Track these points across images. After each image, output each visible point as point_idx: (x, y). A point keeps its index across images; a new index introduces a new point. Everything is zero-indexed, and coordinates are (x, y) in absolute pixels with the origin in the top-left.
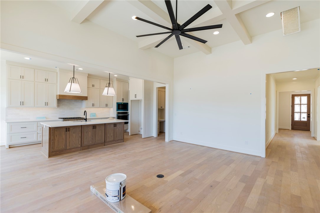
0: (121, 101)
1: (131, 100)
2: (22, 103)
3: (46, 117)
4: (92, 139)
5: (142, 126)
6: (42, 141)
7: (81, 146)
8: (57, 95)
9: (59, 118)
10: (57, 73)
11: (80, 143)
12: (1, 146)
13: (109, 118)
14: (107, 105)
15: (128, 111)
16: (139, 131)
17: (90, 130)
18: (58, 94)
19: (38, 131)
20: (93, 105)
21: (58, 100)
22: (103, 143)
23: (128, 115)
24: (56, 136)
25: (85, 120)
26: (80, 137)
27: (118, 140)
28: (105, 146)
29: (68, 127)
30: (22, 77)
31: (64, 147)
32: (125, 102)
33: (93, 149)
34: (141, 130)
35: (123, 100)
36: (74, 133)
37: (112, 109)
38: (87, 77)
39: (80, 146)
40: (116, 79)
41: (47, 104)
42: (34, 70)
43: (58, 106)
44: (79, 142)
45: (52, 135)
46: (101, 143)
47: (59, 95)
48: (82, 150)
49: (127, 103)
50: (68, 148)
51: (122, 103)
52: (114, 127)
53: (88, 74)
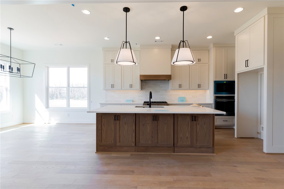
1: (238, 74)
4: (153, 137)
5: (265, 124)
7: (135, 145)
11: (134, 140)
13: (192, 104)
14: (199, 86)
15: (235, 93)
16: (258, 133)
20: (180, 86)
22: (171, 147)
25: (148, 106)
26: (134, 131)
27: (200, 148)
28: (174, 152)
29: (117, 115)
30: (112, 61)
31: (113, 142)
33: (154, 153)
34: (261, 131)
35: (226, 76)
38: (170, 50)
39: (133, 145)
40: (214, 44)
41: (131, 86)
44: (132, 139)
46: (168, 147)
47: (141, 76)
48: (138, 152)
49: (234, 82)
50: (118, 144)
51: (225, 82)
52: (192, 121)
53: (172, 45)
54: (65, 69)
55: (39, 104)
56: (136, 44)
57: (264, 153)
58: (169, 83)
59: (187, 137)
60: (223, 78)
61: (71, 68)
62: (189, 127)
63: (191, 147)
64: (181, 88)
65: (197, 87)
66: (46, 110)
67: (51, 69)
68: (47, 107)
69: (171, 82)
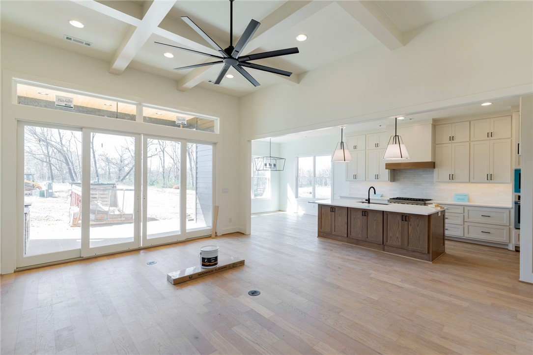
2: (355, 177)
4: (363, 232)
11: (346, 232)
14: (490, 177)
20: (452, 177)
29: (333, 207)
30: (355, 147)
31: (329, 230)
33: (364, 247)
38: (431, 125)
39: (346, 236)
41: (377, 177)
42: (366, 136)
46: (377, 244)
48: (348, 243)
50: (333, 233)
52: (402, 220)
53: (433, 119)
54: (312, 158)
55: (290, 193)
58: (433, 172)
59: (397, 237)
61: (316, 157)
62: (400, 227)
63: (401, 248)
64: (453, 181)
65: (486, 179)
66: (295, 199)
67: (300, 159)
68: (297, 196)
69: (436, 170)
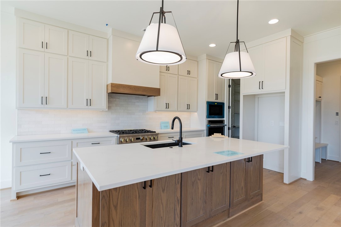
0: (213, 99)
2: (45, 101)
3: (88, 129)
6: (76, 184)
8: (107, 86)
9: (111, 131)
10: (108, 40)
11: (178, 220)
12: (2, 190)
14: (188, 107)
15: (223, 117)
17: (200, 177)
18: (110, 81)
19: (72, 161)
20: (167, 106)
21: (109, 93)
22: (226, 210)
23: (224, 126)
24: (116, 207)
26: (178, 200)
27: (252, 198)
28: (229, 217)
30: (44, 45)
32: (219, 101)
35: (217, 96)
36: (163, 191)
37: (196, 114)
40: (207, 55)
41: (89, 102)
42: (68, 32)
43: (109, 108)
44: (175, 218)
45: (103, 207)
49: (223, 104)
51: (216, 104)
52: (248, 162)
56: (107, 25)
57: (285, 184)
58: (148, 100)
59: (242, 188)
60: (215, 98)
62: (244, 171)
63: (245, 201)
64: (168, 109)
65: (186, 108)
